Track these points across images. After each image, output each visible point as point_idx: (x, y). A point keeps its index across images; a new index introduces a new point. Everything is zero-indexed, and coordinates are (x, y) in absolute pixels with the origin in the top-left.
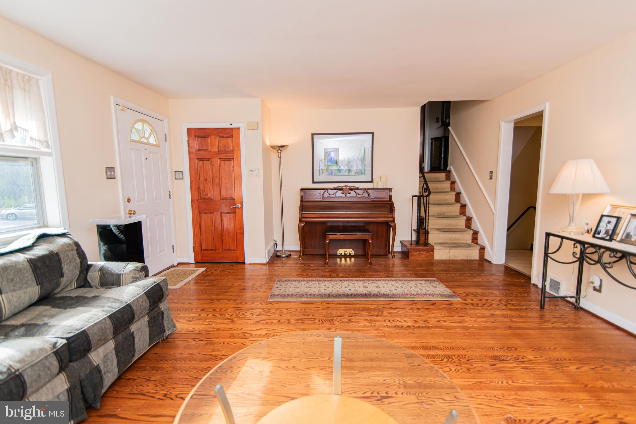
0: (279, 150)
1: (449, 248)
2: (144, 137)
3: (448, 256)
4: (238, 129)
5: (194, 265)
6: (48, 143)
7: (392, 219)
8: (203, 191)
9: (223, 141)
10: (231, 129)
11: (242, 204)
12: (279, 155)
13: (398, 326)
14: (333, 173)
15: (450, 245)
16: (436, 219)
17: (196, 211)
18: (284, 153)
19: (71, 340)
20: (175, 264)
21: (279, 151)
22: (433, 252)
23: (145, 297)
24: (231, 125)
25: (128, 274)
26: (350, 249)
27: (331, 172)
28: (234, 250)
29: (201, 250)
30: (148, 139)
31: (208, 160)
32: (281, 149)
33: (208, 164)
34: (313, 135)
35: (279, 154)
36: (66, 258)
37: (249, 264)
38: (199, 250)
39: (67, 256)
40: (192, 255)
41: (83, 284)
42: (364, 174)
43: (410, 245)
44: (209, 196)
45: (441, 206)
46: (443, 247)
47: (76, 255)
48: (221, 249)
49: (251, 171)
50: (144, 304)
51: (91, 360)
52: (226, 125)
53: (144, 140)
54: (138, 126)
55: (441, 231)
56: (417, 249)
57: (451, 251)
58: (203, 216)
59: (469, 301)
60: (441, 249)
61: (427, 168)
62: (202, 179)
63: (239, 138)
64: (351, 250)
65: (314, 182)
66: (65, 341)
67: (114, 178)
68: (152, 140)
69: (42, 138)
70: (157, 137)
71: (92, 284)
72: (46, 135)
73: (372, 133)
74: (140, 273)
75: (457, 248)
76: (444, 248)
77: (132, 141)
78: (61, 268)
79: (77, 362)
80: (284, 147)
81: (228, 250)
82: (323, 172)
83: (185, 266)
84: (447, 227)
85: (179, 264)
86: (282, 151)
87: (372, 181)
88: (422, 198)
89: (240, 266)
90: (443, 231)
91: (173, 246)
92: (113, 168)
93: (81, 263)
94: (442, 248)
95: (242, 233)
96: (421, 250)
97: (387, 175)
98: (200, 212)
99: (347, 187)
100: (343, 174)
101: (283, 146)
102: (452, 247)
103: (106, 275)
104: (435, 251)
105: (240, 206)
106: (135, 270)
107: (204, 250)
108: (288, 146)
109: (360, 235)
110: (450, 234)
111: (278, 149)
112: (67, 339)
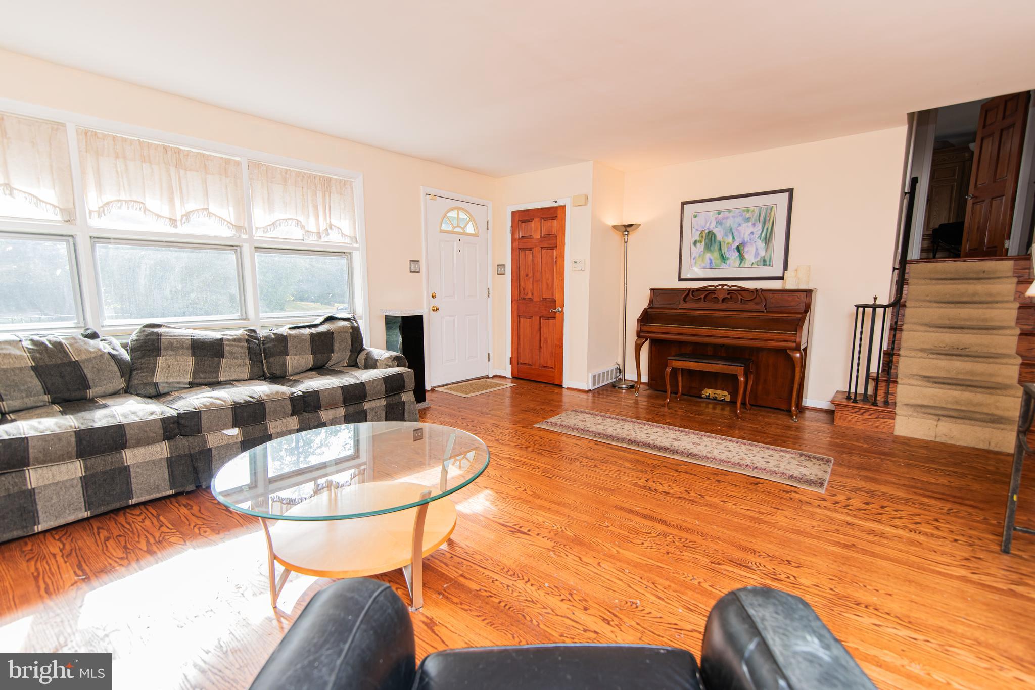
0: (626, 231)
1: (935, 418)
2: (459, 226)
3: (933, 434)
4: (563, 207)
5: (510, 381)
6: (356, 239)
7: (794, 345)
8: (524, 289)
9: (547, 224)
10: (556, 208)
11: (562, 307)
12: (624, 239)
13: (650, 488)
14: (713, 264)
15: (940, 412)
16: (930, 356)
17: (516, 314)
18: (633, 237)
19: (306, 395)
20: (491, 376)
21: (626, 233)
22: (894, 419)
23: (382, 381)
24: (556, 202)
25: (383, 361)
26: (722, 390)
27: (709, 262)
28: (552, 368)
29: (518, 364)
30: (463, 229)
31: (530, 249)
32: (628, 229)
33: (529, 254)
34: (683, 203)
35: (626, 237)
36: (339, 338)
37: (568, 389)
38: (516, 361)
39: (340, 336)
40: (509, 367)
41: (353, 364)
42: (770, 265)
43: (845, 400)
44: (530, 296)
45: (959, 331)
46: (918, 412)
47: (349, 337)
48: (538, 364)
49: (576, 262)
50: (379, 387)
51: (320, 416)
52: (548, 204)
53: (458, 230)
54: (453, 214)
55: (929, 382)
56: (854, 408)
57: (940, 423)
58: (522, 320)
59: (841, 498)
60: (910, 416)
61: (914, 252)
62: (523, 274)
63: (564, 219)
64: (726, 393)
65: (680, 280)
66: (301, 394)
67: (419, 272)
68: (470, 229)
69: (352, 235)
70: (476, 226)
71: (360, 365)
72: (355, 232)
73: (791, 191)
74: (394, 363)
75: (959, 421)
76: (921, 415)
77: (443, 232)
78: (333, 345)
79: (309, 414)
80: (633, 227)
81: (545, 367)
82: (695, 263)
83: (501, 379)
84: (960, 377)
85: (495, 377)
86: (630, 233)
87: (782, 278)
88: (869, 311)
89: (557, 390)
90: (936, 383)
91: (489, 354)
92: (418, 261)
93: (352, 345)
94: (915, 414)
95: (561, 347)
96: (864, 412)
97: (809, 267)
98: (519, 316)
99: (725, 287)
100: (729, 265)
101: (631, 226)
102: (943, 416)
103: (369, 359)
104: (897, 417)
105: (560, 309)
106: (389, 358)
107: (521, 363)
108: (640, 225)
109: (723, 366)
110: (956, 390)
111: (624, 230)
112: (303, 393)
